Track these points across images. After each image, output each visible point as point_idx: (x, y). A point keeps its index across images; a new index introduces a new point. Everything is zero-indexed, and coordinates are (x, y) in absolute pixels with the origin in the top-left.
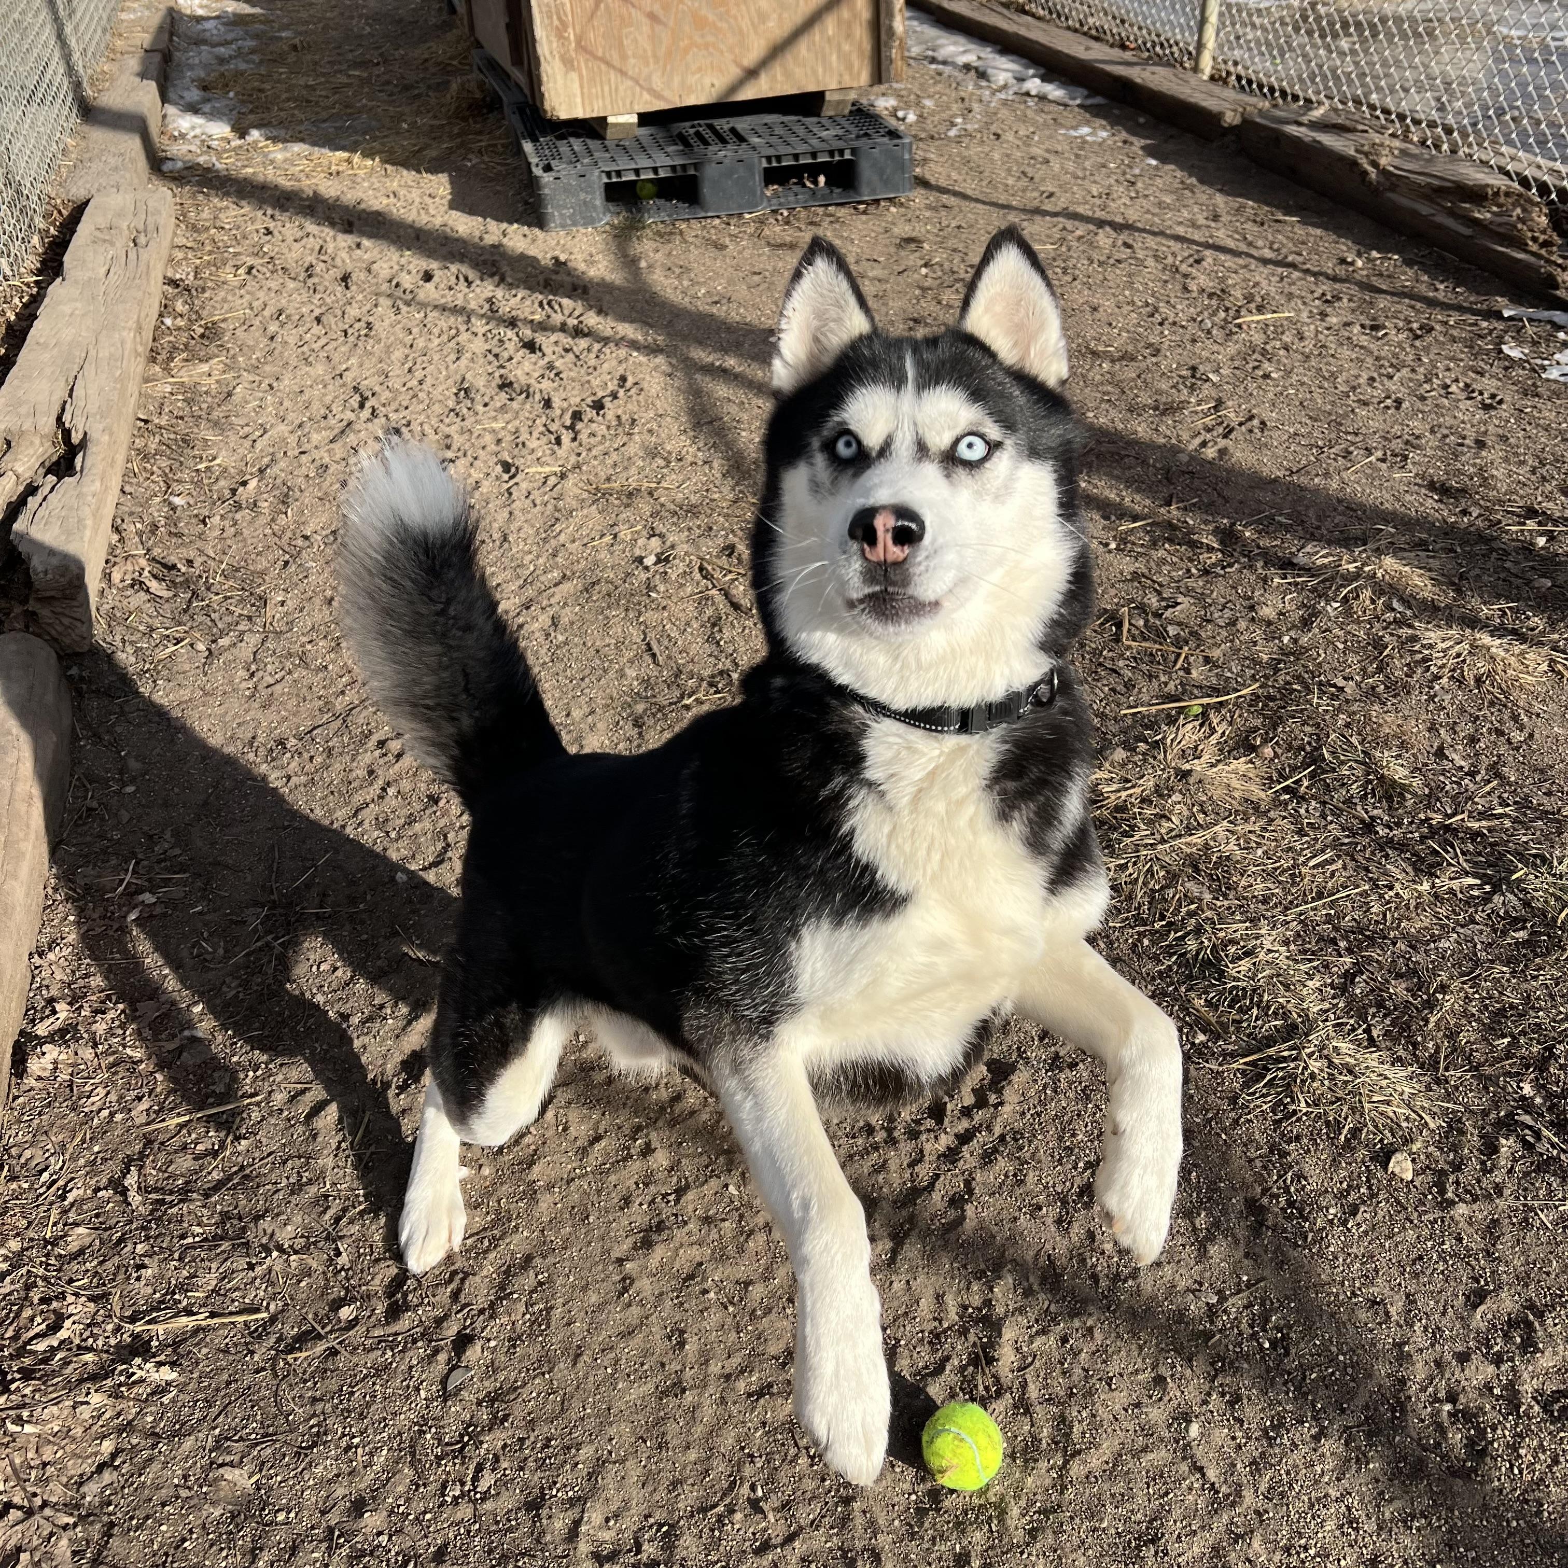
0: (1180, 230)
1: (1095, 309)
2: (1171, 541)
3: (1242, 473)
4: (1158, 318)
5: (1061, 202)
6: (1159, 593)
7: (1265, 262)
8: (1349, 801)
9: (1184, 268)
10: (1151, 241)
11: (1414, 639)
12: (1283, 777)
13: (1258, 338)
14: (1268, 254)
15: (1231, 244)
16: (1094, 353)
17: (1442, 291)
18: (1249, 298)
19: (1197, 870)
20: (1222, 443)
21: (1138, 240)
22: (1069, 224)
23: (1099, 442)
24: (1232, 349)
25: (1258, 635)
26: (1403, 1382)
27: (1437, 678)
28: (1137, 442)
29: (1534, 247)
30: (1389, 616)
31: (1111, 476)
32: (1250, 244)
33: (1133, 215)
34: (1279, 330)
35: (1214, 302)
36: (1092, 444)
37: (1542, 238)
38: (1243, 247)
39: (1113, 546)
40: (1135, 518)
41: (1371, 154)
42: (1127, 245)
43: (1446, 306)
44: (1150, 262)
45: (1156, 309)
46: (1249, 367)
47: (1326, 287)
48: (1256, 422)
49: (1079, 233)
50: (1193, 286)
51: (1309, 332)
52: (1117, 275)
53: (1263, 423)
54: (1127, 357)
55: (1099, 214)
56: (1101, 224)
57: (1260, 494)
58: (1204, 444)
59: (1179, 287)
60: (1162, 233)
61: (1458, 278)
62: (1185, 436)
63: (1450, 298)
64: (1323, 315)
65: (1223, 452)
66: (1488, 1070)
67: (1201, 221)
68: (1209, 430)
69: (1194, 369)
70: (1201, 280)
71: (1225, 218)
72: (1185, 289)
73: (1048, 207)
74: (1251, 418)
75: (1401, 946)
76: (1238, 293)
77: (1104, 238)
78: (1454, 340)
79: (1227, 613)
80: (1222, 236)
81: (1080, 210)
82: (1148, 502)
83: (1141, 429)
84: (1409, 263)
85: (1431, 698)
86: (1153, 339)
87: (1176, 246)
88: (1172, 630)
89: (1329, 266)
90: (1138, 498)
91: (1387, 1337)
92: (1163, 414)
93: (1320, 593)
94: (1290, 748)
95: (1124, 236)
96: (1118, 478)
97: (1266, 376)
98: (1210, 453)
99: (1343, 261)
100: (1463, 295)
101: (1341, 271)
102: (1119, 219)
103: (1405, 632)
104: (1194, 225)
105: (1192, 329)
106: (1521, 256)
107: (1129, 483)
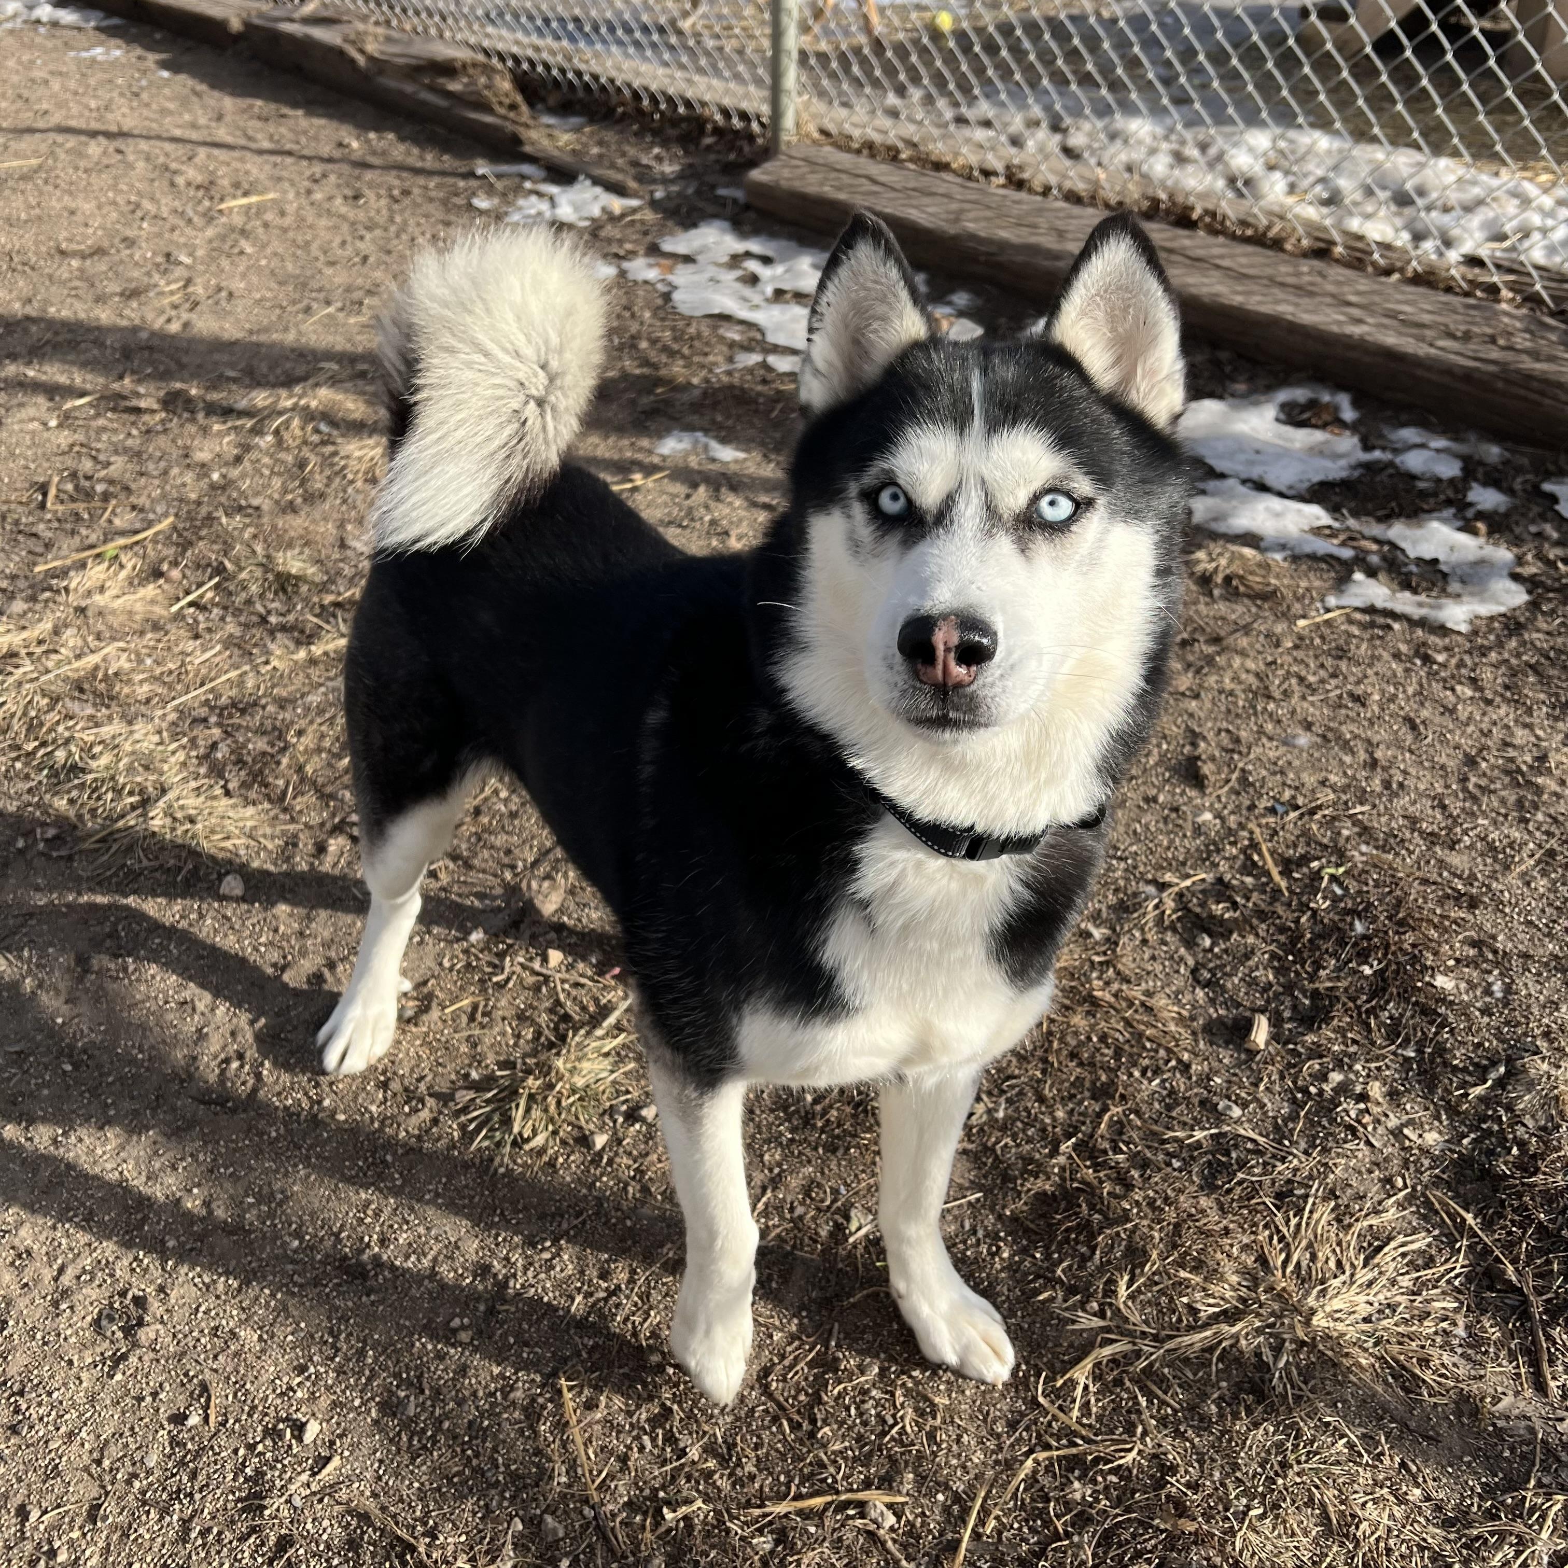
0: (178, 133)
1: (72, 213)
2: (114, 410)
3: (202, 341)
4: (139, 214)
5: (56, 118)
6: (95, 458)
7: (261, 152)
8: (249, 602)
9: (174, 166)
10: (144, 145)
11: (335, 454)
12: (188, 593)
13: (238, 220)
14: (266, 145)
15: (229, 140)
16: (62, 253)
17: (430, 160)
18: (237, 185)
19: (82, 691)
20: (185, 316)
21: (129, 147)
22: (60, 138)
23: (56, 333)
24: (210, 232)
25: (189, 477)
26: (195, 1058)
27: (352, 482)
28: (98, 328)
29: (502, 111)
30: (315, 438)
31: (64, 361)
32: (250, 138)
33: (128, 124)
34: (261, 209)
35: (201, 193)
36: (49, 335)
37: (507, 101)
38: (242, 142)
39: (53, 423)
40: (82, 394)
41: (357, 42)
42: (119, 151)
43: (430, 173)
44: (141, 164)
45: (138, 206)
46: (226, 247)
47: (318, 169)
48: (224, 294)
49: (69, 145)
50: (180, 181)
51: (291, 208)
52: (100, 181)
53: (231, 295)
54: (99, 252)
55: (94, 125)
56: (93, 134)
57: (217, 357)
58: (169, 320)
59: (166, 183)
60: (159, 138)
61: (445, 145)
62: (150, 316)
63: (437, 166)
64: (309, 192)
65: (186, 325)
66: (329, 789)
67: (202, 121)
68: (175, 307)
69: (168, 255)
70: (192, 174)
71: (228, 118)
72: (172, 184)
73: (41, 124)
74: (220, 290)
75: (271, 708)
76: (225, 182)
77: (95, 148)
78: (431, 200)
79: (163, 464)
80: (222, 134)
81: (73, 123)
82: (101, 380)
83: (104, 316)
84: (402, 139)
85: (344, 501)
86: (129, 233)
87: (169, 147)
88: (99, 488)
89: (326, 150)
90: (89, 377)
91: (189, 1027)
92: (129, 297)
93: (257, 431)
94: (198, 566)
95: (119, 143)
96: (73, 363)
97: (242, 253)
98: (175, 327)
99: (340, 145)
100: (448, 161)
101: (337, 154)
102: (114, 128)
103: (330, 449)
104: (194, 126)
105: (174, 220)
106: (488, 119)
107: (84, 365)
